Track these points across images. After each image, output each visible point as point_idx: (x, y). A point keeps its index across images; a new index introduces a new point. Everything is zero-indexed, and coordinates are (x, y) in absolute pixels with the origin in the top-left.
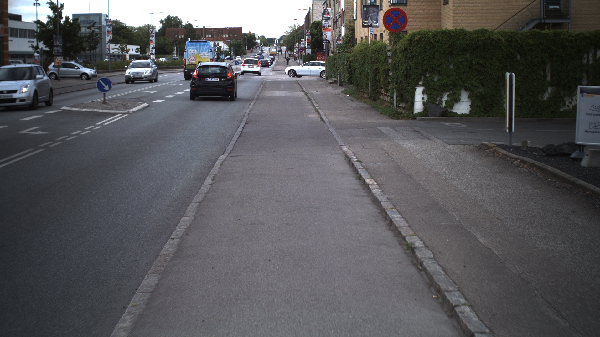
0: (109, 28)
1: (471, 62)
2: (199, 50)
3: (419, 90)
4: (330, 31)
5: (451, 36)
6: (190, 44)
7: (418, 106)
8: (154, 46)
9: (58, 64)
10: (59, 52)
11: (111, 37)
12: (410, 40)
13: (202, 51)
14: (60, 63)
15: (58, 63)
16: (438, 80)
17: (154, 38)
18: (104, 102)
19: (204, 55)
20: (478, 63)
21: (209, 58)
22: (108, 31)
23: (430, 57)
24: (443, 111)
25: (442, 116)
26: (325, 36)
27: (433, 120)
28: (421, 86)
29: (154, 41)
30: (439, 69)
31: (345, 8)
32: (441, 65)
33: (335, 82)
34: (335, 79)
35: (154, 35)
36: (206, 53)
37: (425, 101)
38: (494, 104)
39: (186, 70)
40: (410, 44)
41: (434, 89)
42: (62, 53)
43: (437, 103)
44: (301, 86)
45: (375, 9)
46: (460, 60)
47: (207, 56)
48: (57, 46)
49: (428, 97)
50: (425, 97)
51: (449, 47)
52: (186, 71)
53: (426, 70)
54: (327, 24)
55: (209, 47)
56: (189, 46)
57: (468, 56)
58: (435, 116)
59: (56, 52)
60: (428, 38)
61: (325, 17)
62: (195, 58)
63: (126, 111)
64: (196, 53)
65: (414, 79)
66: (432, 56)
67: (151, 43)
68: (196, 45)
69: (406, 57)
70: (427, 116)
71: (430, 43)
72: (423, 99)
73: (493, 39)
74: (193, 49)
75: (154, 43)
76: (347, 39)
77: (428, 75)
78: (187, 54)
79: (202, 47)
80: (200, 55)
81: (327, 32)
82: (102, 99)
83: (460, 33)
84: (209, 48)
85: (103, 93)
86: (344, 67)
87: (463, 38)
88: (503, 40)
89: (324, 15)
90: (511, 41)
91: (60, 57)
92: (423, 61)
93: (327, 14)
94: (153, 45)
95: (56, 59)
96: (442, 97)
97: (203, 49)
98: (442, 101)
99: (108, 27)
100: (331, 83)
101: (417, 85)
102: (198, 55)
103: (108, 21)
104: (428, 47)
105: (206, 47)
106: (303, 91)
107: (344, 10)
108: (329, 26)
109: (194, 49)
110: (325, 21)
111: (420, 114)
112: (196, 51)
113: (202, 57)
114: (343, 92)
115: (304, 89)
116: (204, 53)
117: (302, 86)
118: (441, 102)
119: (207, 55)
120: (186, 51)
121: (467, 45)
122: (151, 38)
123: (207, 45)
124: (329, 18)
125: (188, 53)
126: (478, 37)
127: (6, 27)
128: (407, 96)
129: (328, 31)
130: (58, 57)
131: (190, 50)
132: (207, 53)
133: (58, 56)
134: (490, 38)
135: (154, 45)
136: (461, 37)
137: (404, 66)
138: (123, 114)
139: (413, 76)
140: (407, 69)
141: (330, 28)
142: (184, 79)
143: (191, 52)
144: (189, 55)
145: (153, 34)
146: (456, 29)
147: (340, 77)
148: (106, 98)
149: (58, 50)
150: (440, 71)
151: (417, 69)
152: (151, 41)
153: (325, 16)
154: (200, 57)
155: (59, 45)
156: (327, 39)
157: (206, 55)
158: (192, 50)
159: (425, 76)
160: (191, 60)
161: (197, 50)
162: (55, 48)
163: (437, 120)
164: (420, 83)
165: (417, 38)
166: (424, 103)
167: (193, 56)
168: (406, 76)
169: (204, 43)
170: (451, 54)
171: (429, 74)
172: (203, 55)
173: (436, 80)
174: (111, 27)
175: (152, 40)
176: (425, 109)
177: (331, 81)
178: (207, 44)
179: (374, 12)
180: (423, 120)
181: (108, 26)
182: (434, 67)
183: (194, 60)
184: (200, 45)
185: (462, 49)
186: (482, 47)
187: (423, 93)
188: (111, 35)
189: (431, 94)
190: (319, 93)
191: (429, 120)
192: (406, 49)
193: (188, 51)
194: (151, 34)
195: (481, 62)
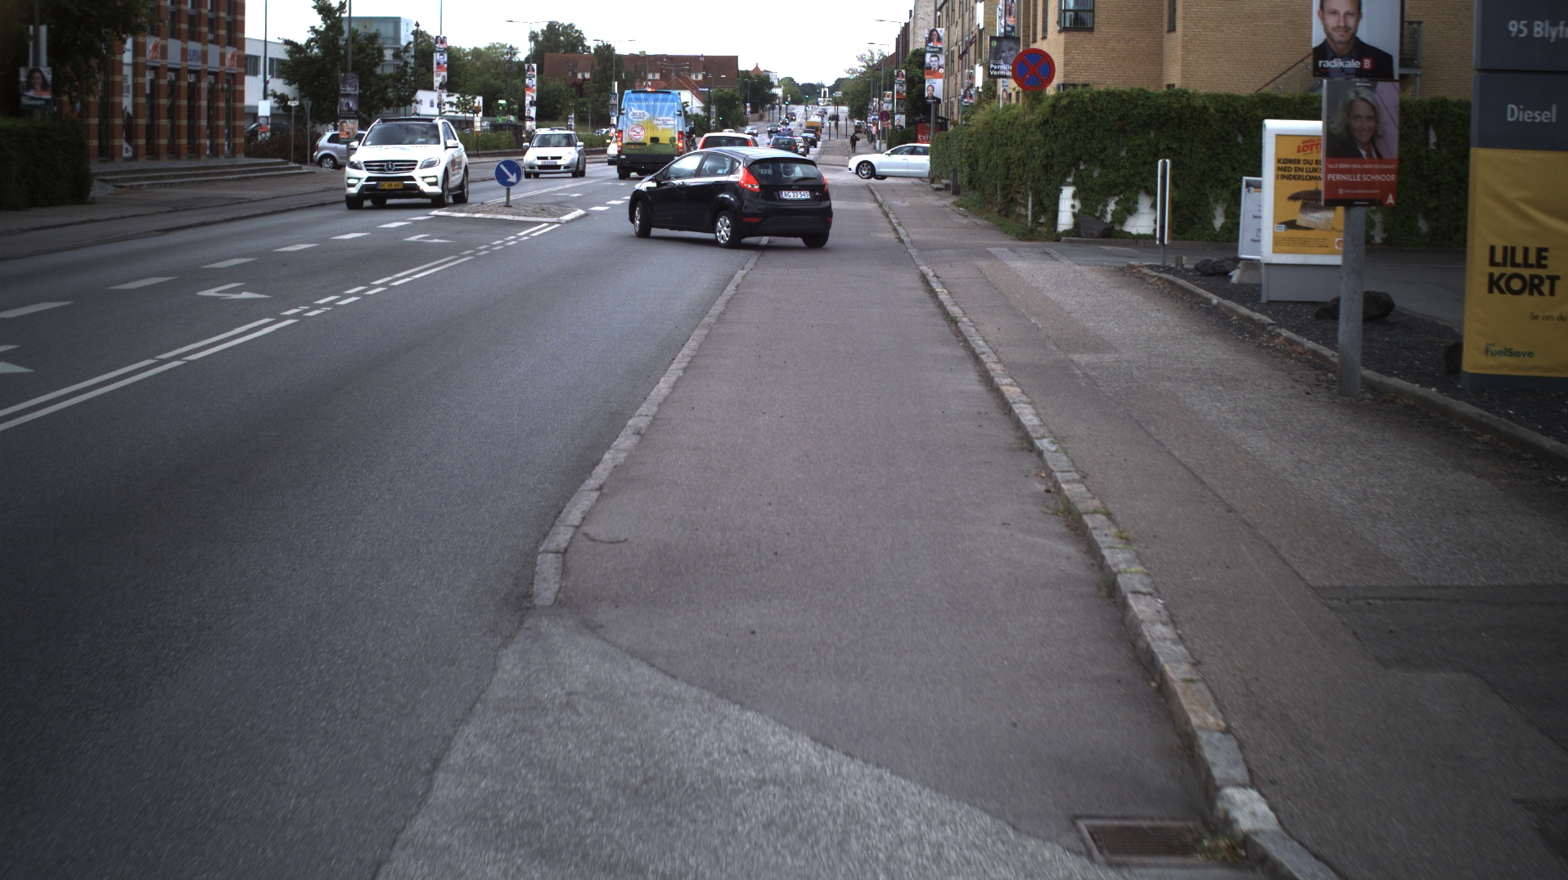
0: (442, 57)
1: (1157, 145)
2: (652, 111)
3: (1067, 192)
4: (941, 77)
5: (1123, 100)
6: (633, 96)
7: (1065, 220)
8: (535, 99)
9: (347, 136)
10: (350, 110)
11: (444, 76)
12: (1054, 106)
13: (660, 115)
14: (352, 134)
15: (348, 133)
16: (1100, 175)
17: (534, 80)
18: (508, 205)
19: (665, 123)
20: (1168, 148)
21: (676, 129)
22: (438, 64)
23: (1085, 136)
24: (1105, 229)
25: (1103, 237)
26: (930, 88)
27: (1088, 242)
28: (1070, 184)
29: (535, 88)
30: (1102, 157)
31: (985, 22)
32: (1105, 149)
33: (947, 187)
34: (945, 181)
35: (535, 74)
36: (667, 118)
37: (1076, 210)
38: (1196, 220)
39: (623, 155)
40: (1054, 113)
41: (1093, 190)
42: (356, 112)
43: (1098, 214)
44: (873, 194)
45: (1012, 45)
46: (1138, 142)
47: (670, 126)
48: (347, 96)
49: (1082, 205)
50: (1078, 204)
51: (1119, 119)
52: (623, 157)
53: (1079, 159)
54: (936, 63)
55: (675, 104)
56: (630, 100)
57: (1152, 135)
58: (1091, 236)
59: (345, 108)
60: (1083, 102)
61: (932, 47)
62: (643, 129)
63: (555, 220)
64: (645, 118)
65: (1059, 172)
66: (1089, 135)
67: (527, 93)
68: (646, 100)
69: (1047, 135)
70: (1079, 236)
71: (1087, 112)
72: (1073, 206)
73: (1195, 108)
74: (640, 108)
75: (533, 91)
76: (987, 94)
77: (1082, 167)
78: (625, 119)
79: (659, 104)
80: (655, 122)
81: (934, 80)
82: (505, 199)
83: (1138, 95)
84: (676, 107)
85: (505, 188)
86: (961, 155)
87: (1143, 105)
88: (1212, 110)
89: (930, 42)
90: (1227, 112)
91: (352, 121)
92: (1074, 143)
93: (935, 40)
94: (532, 97)
95: (344, 124)
96: (1106, 205)
97: (662, 108)
98: (1106, 212)
99: (438, 54)
100: (938, 189)
101: (1063, 183)
102: (651, 122)
103: (439, 41)
104: (1083, 119)
105: (669, 104)
106: (876, 201)
107: (981, 27)
108: (940, 67)
109: (642, 109)
110: (932, 56)
111: (1067, 233)
112: (646, 113)
113: (660, 127)
114: (954, 203)
115: (879, 197)
116: (664, 118)
117: (876, 193)
118: (1104, 212)
119: (672, 122)
120: (623, 112)
121: (1150, 116)
122: (527, 80)
123: (672, 101)
124: (941, 49)
125: (627, 117)
126: (1169, 103)
127: (240, 53)
128: (1046, 202)
129: (937, 78)
130: (348, 121)
131: (634, 111)
132: (671, 118)
133: (349, 118)
134: (1189, 105)
135: (535, 95)
136: (1140, 103)
137: (1043, 151)
138: (551, 224)
139: (1056, 168)
140: (1047, 156)
141: (942, 71)
142: (617, 175)
143: (634, 114)
144: (632, 122)
145: (533, 70)
146: (1132, 89)
147: (955, 176)
148: (512, 198)
149: (348, 104)
150: (1102, 161)
151: (1063, 155)
152: (528, 87)
153: (931, 44)
154: (655, 128)
155: (352, 93)
156: (935, 95)
157: (668, 122)
158: (638, 111)
159: (1077, 169)
160: (634, 133)
161: (647, 111)
162: (342, 100)
163: (1094, 243)
164: (1070, 180)
165: (1064, 102)
166: (1074, 215)
167: (638, 125)
168: (1047, 168)
169: (666, 96)
170: (1122, 131)
171: (1084, 164)
172: (661, 122)
173: (1096, 174)
174: (446, 55)
175: (530, 85)
176: (1076, 225)
177: (939, 186)
178: (670, 97)
179: (1010, 50)
180: (1071, 241)
181: (439, 52)
182: (1093, 153)
183: (641, 133)
184: (656, 100)
185: (1141, 122)
186: (1176, 121)
187: (1074, 197)
188: (445, 73)
189: (1086, 199)
190: (907, 204)
191: (1080, 242)
192: (1046, 122)
193: (627, 113)
194: (528, 71)
195: (1175, 146)
